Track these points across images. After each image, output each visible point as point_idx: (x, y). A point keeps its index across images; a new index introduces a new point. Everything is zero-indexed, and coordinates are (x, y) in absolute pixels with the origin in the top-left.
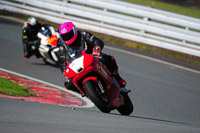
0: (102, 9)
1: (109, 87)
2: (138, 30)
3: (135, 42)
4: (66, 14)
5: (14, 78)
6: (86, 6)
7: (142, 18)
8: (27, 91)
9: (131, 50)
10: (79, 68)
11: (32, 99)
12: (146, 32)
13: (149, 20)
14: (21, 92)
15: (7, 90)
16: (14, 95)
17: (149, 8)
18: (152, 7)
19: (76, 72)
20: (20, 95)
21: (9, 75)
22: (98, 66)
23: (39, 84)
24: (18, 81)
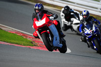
24: (27, 37)
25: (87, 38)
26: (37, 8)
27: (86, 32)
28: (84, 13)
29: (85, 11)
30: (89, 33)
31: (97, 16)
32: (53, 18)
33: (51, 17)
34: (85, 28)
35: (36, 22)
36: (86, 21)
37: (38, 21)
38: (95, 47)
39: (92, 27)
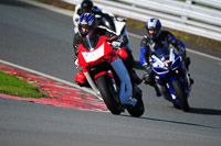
2: (179, 16)
5: (21, 73)
11: (44, 102)
12: (189, 19)
13: (193, 3)
16: (21, 96)
23: (53, 81)
24: (26, 78)
25: (157, 77)
26: (84, 22)
27: (155, 65)
28: (151, 25)
29: (152, 21)
30: (162, 66)
31: (180, 32)
32: (119, 44)
33: (114, 43)
34: (153, 56)
35: (84, 54)
36: (155, 41)
37: (88, 51)
38: (174, 97)
39: (168, 53)
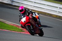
0: (45, 5)
1: (34, 27)
2: (56, 11)
3: (55, 15)
4: (34, 6)
6: (40, 4)
7: (57, 7)
8: (22, 30)
9: (54, 17)
10: (24, 21)
11: (23, 33)
13: (60, 8)
14: (20, 30)
15: (16, 30)
17: (60, 5)
18: (61, 4)
19: (23, 22)
20: (20, 31)
21: (16, 25)
22: (30, 20)
24: (19, 27)
